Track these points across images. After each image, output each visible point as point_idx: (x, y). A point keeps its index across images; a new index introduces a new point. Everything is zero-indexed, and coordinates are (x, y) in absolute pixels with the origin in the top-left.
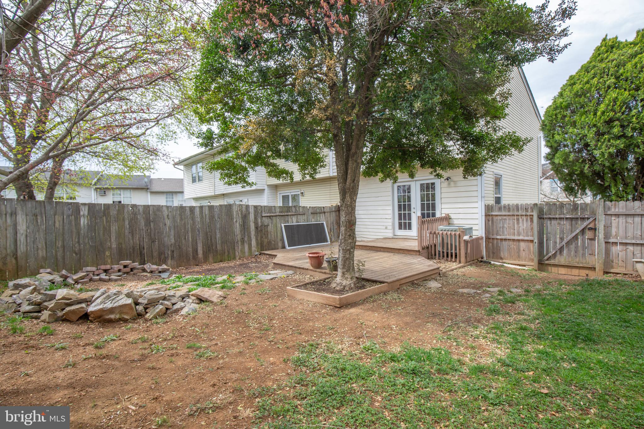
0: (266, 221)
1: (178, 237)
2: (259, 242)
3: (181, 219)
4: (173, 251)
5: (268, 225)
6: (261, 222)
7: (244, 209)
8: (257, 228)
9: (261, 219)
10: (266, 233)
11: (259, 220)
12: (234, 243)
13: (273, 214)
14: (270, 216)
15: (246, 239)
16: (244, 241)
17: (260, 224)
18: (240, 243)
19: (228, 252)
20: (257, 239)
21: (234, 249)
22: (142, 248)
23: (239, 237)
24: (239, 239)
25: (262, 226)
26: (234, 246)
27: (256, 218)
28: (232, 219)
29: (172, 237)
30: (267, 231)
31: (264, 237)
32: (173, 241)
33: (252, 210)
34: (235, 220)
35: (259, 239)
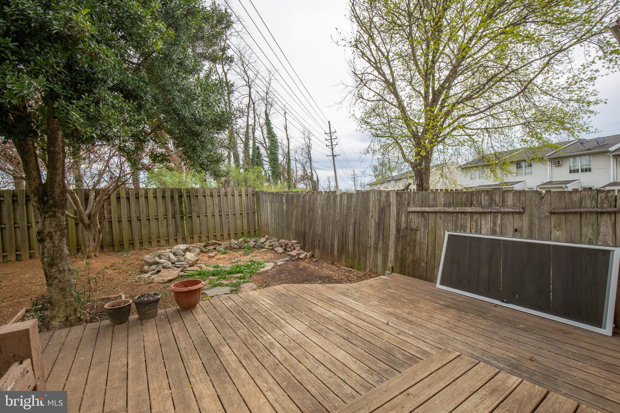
0: (415, 221)
1: (324, 227)
2: (399, 256)
3: (327, 209)
4: (319, 241)
5: (417, 230)
6: (407, 222)
7: (383, 199)
8: (398, 231)
9: (407, 217)
10: (412, 243)
11: (403, 219)
12: (367, 247)
13: (427, 209)
14: (423, 213)
15: (380, 245)
16: (377, 248)
17: (403, 225)
18: (372, 248)
19: (359, 257)
20: (396, 251)
21: (366, 255)
22: (305, 233)
23: (372, 241)
24: (372, 244)
25: (406, 228)
26: (366, 251)
27: (398, 215)
28: (368, 213)
29: (320, 227)
30: (415, 241)
31: (408, 249)
32: (320, 231)
33: (393, 200)
34: (371, 215)
35: (399, 250)
